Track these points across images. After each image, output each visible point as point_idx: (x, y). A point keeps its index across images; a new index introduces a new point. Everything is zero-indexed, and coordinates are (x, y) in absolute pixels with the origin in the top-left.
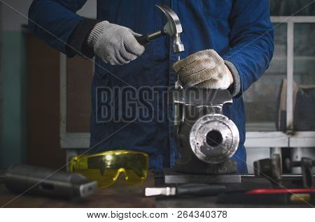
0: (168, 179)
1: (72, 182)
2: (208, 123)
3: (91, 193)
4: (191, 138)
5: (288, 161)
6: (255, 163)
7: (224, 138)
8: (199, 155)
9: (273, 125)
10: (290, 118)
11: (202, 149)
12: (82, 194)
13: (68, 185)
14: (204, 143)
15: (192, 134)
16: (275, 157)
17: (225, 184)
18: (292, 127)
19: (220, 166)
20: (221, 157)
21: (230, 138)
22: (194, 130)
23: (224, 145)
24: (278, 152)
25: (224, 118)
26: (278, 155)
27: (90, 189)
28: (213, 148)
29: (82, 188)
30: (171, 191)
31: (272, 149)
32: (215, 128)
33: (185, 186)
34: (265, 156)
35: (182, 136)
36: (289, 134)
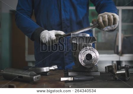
0: (70, 74)
1: (30, 75)
2: (86, 50)
3: (38, 79)
4: (79, 57)
5: (119, 66)
6: (106, 67)
7: (93, 57)
8: (83, 64)
9: (113, 51)
10: (120, 48)
11: (84, 61)
12: (34, 80)
13: (29, 76)
14: (85, 59)
15: (79, 55)
16: (114, 65)
17: (93, 76)
18: (121, 52)
19: (91, 68)
20: (92, 65)
21: (95, 57)
22: (81, 54)
23: (93, 60)
24: (115, 63)
25: (93, 49)
26: (115, 64)
27: (38, 78)
28: (88, 61)
29: (34, 77)
30: (71, 79)
31: (113, 62)
32: (89, 53)
33: (77, 77)
34: (110, 64)
35: (76, 56)
36: (120, 55)
